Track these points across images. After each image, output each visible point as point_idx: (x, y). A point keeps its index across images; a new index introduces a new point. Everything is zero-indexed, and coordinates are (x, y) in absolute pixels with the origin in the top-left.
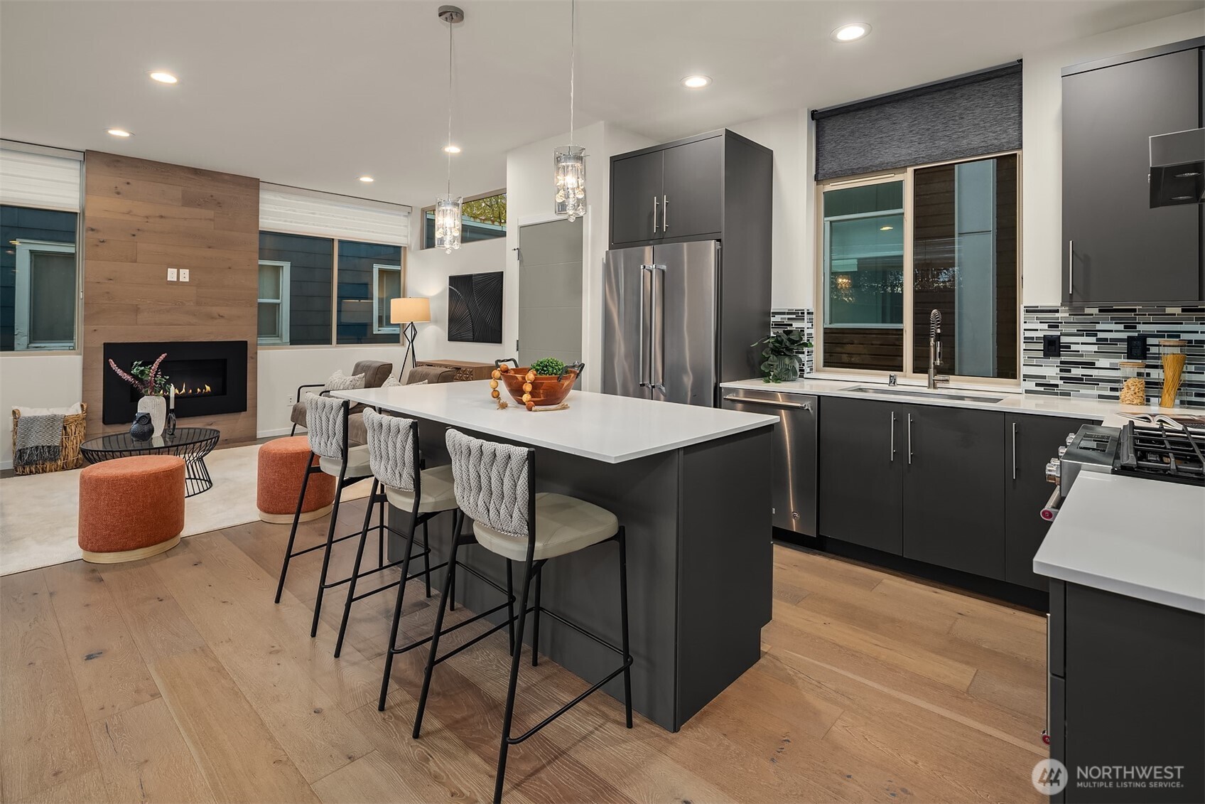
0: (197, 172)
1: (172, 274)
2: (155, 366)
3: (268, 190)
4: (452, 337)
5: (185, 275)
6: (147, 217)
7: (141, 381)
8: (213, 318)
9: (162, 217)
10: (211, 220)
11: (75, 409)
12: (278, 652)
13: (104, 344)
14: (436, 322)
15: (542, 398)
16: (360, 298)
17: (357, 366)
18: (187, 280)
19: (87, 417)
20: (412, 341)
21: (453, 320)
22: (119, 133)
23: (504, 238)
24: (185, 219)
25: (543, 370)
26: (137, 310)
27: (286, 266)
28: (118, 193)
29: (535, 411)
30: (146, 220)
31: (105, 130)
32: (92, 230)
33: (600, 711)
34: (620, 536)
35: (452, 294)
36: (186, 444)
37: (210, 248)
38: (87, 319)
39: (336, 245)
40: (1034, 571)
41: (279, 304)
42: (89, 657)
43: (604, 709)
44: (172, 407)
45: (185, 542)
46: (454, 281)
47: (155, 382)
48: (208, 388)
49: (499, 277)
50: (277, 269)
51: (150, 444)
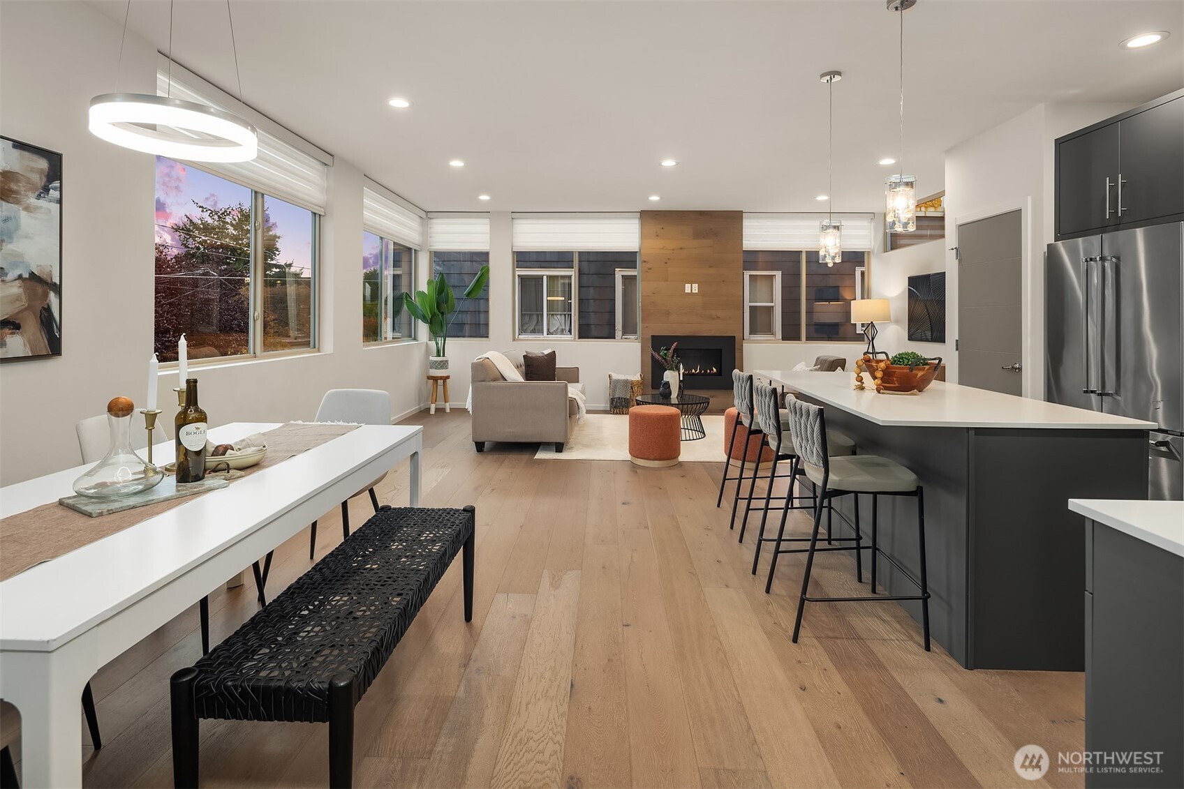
0: (702, 214)
1: (688, 288)
2: (671, 351)
3: (750, 218)
4: (911, 338)
5: (695, 289)
6: (673, 250)
7: (665, 359)
8: (713, 319)
9: (681, 248)
10: (711, 247)
11: (637, 377)
12: (709, 529)
13: (652, 336)
14: (897, 322)
15: (897, 385)
16: (829, 300)
17: (818, 359)
18: (697, 291)
19: (642, 383)
20: (873, 339)
21: (913, 320)
22: (654, 198)
23: (943, 239)
24: (695, 248)
25: (899, 361)
26: (668, 313)
27: (778, 275)
28: (657, 236)
29: (883, 393)
30: (672, 252)
31: (648, 198)
32: (645, 262)
33: (909, 633)
34: (918, 493)
35: (911, 294)
36: (688, 404)
37: (710, 267)
38: (643, 320)
39: (804, 257)
40: (1069, 508)
41: (773, 307)
42: (624, 504)
43: (912, 633)
44: (681, 379)
45: (681, 464)
46: (913, 281)
47: (673, 361)
48: (715, 370)
49: (941, 277)
50: (772, 277)
51: (670, 401)
